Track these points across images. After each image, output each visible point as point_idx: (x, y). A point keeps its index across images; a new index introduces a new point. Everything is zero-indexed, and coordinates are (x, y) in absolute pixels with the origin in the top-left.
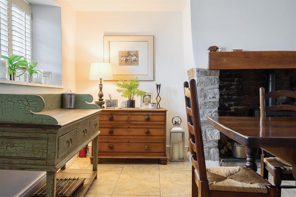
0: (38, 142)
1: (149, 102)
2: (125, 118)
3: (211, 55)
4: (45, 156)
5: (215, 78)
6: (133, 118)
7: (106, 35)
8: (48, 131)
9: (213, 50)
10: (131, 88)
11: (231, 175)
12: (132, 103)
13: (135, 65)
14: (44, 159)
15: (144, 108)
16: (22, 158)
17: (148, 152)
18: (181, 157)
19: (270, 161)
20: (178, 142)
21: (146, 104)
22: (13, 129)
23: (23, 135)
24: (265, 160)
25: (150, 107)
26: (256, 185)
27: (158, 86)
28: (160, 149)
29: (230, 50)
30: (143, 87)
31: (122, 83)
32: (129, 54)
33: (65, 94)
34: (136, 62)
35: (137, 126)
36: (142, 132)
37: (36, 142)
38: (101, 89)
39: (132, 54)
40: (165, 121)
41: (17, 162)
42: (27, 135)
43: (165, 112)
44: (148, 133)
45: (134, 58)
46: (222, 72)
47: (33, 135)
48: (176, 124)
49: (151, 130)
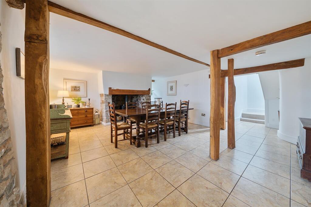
0: (63, 124)
1: (85, 105)
2: (76, 112)
3: (109, 90)
4: (66, 128)
5: (111, 97)
6: (80, 111)
7: (64, 79)
8: (67, 120)
9: (110, 88)
10: (78, 100)
11: (121, 125)
12: (79, 106)
13: (79, 91)
14: (65, 129)
15: (84, 107)
16: (56, 130)
17: (86, 123)
18: (99, 123)
19: (129, 120)
20: (97, 118)
21: (84, 106)
22: (54, 121)
23: (56, 122)
24: (128, 120)
25: (87, 107)
26: (128, 126)
27: (89, 99)
28: (92, 121)
29: (115, 89)
30: (83, 100)
31: (74, 98)
32: (76, 87)
33: (52, 105)
34: (79, 90)
35: (82, 114)
36: (84, 116)
37: (62, 124)
38: (63, 101)
39: (77, 87)
40: (93, 111)
41: (54, 131)
42: (58, 122)
43: (93, 108)
44: (86, 116)
45: (78, 89)
46: (113, 95)
47: (61, 122)
48: (97, 112)
49: (87, 115)
